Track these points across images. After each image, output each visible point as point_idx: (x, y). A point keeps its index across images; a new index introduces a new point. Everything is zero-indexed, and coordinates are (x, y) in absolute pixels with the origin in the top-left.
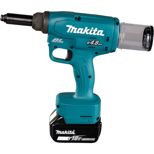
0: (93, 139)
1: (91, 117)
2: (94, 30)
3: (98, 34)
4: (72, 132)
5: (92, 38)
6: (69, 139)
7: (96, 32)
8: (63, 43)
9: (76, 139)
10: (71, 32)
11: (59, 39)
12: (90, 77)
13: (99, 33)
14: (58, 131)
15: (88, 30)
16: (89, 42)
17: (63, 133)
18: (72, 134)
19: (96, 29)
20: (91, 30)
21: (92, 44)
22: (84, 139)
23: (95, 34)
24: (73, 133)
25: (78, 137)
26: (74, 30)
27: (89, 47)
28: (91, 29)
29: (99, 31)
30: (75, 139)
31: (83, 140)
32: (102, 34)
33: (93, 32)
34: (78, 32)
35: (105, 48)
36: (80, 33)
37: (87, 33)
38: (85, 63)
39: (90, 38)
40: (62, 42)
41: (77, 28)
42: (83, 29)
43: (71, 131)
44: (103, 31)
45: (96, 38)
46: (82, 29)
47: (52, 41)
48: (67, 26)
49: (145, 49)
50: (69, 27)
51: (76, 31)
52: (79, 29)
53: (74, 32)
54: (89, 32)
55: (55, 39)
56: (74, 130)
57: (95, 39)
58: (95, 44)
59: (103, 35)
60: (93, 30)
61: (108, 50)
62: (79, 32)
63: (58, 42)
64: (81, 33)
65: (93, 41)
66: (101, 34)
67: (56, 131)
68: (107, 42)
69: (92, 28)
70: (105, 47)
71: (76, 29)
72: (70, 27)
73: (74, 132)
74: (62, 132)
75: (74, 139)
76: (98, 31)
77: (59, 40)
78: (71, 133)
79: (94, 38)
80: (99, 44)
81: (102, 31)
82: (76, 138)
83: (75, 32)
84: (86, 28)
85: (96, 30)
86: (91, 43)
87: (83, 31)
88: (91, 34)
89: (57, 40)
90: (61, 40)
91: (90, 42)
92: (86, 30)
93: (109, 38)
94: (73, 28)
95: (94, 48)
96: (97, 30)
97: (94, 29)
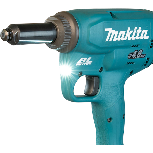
2: (137, 31)
7: (140, 35)
8: (91, 64)
11: (87, 58)
13: (144, 35)
15: (131, 32)
20: (134, 32)
23: (139, 38)
26: (114, 35)
28: (134, 30)
33: (136, 35)
35: (146, 61)
36: (122, 40)
37: (130, 38)
41: (118, 32)
42: (125, 32)
46: (123, 32)
47: (77, 65)
48: (106, 30)
50: (109, 32)
51: (117, 37)
52: (121, 33)
53: (114, 40)
55: (81, 59)
58: (138, 57)
59: (148, 38)
62: (120, 39)
63: (84, 64)
65: (136, 52)
69: (136, 28)
76: (142, 32)
77: (86, 60)
80: (141, 56)
81: (146, 31)
85: (139, 31)
86: (133, 56)
87: (125, 36)
88: (135, 38)
89: (84, 61)
90: (89, 58)
91: (132, 54)
92: (129, 33)
95: (133, 63)
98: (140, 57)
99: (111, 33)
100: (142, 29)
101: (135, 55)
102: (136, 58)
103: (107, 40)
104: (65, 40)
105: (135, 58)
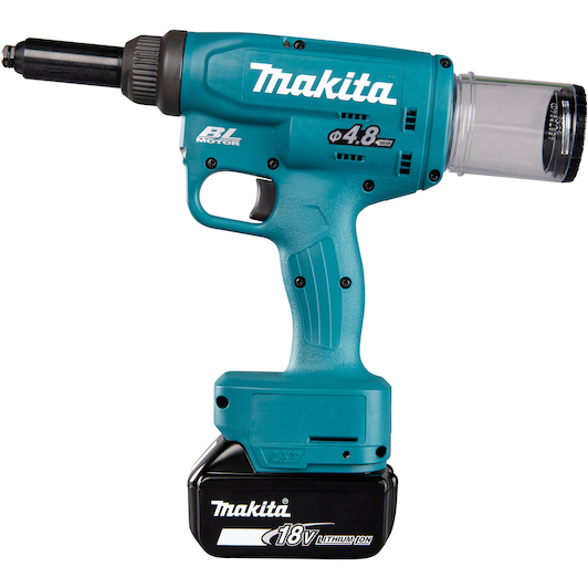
0: (365, 541)
1: (355, 440)
2: (356, 83)
3: (372, 98)
4: (280, 507)
5: (350, 116)
6: (267, 540)
7: (366, 91)
8: (238, 144)
9: (294, 538)
10: (269, 90)
11: (223, 130)
12: (345, 283)
13: (378, 94)
14: (219, 503)
15: (336, 81)
16: (338, 132)
17: (241, 511)
18: (277, 514)
19: (365, 76)
20: (347, 83)
21: (350, 142)
22: (329, 540)
23: (362, 99)
24: (282, 511)
25: (301, 529)
26: (280, 81)
27: (339, 156)
28: (344, 77)
29: (377, 86)
30: (290, 541)
31: (322, 543)
32: (389, 97)
33: (351, 90)
34: (295, 91)
35: (400, 160)
36: (305, 95)
37: (331, 95)
38: (327, 223)
39: (344, 115)
40: (236, 142)
41: (291, 75)
42: (314, 78)
43: (273, 503)
44: (390, 85)
45: (364, 117)
46: (310, 79)
47: (198, 140)
48: (254, 66)
49: (555, 176)
50: (261, 71)
51: (290, 86)
52: (300, 78)
53: (279, 92)
54: (336, 89)
55: (208, 130)
56: (285, 500)
57: (360, 121)
58: (363, 141)
59: (393, 102)
60: (353, 80)
61: (411, 168)
62: (300, 91)
63: (219, 142)
64: (307, 92)
65: (355, 130)
66: (385, 100)
67: (213, 502)
68: (410, 131)
69: (351, 75)
70: (401, 153)
71: (287, 77)
72: (266, 69)
73: (285, 508)
74: (239, 507)
75: (287, 537)
76: (371, 86)
77: (222, 134)
78: (274, 511)
79: (357, 117)
80: (378, 143)
81: (387, 87)
82: (294, 534)
83: (283, 90)
84: (328, 73)
85: (364, 81)
86: (346, 137)
87: (314, 88)
88: (347, 98)
90: (232, 131)
91: (344, 132)
92: (327, 83)
93: (414, 113)
94: (277, 73)
95: (360, 158)
96: (368, 84)
97: (358, 77)
98: (374, 145)
99: (270, 76)
100: (373, 80)
101: (354, 137)
102: (360, 145)
103: (258, 88)
104: (134, 71)
105: (354, 144)
